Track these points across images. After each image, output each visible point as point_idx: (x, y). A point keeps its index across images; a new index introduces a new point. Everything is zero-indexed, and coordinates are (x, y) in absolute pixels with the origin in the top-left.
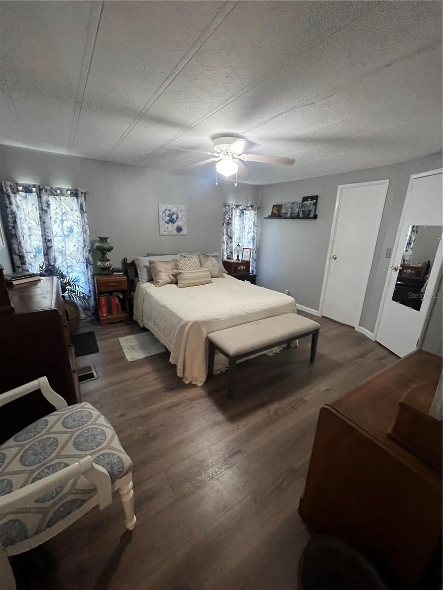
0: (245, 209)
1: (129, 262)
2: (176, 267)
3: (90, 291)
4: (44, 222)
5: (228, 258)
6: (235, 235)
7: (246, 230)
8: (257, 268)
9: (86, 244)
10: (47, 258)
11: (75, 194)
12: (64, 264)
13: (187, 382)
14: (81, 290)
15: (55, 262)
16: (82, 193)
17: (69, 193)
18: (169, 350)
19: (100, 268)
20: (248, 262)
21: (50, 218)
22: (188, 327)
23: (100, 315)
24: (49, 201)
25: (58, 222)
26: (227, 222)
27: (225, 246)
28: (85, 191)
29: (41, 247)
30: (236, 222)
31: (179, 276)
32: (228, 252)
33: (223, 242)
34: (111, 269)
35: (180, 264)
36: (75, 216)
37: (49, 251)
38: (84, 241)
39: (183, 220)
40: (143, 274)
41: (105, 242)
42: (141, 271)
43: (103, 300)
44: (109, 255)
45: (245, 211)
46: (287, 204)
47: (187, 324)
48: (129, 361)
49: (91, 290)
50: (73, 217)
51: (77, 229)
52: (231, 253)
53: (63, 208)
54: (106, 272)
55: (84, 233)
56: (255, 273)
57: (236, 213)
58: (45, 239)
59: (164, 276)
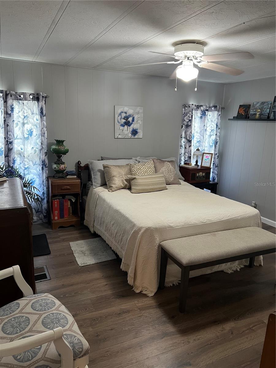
0: (207, 110)
1: (82, 165)
2: (130, 172)
3: (43, 193)
4: (8, 125)
5: (185, 164)
6: (195, 138)
7: (208, 133)
8: (219, 175)
9: (43, 146)
10: (7, 160)
11: (37, 98)
12: (22, 165)
13: (138, 291)
14: (36, 191)
15: (14, 163)
16: (43, 97)
17: (31, 97)
18: (120, 256)
19: (55, 171)
20: (209, 169)
21: (13, 121)
22: (141, 233)
23: (52, 218)
24: (13, 105)
25: (20, 125)
26: (186, 124)
27: (182, 151)
28: (45, 95)
29: (3, 149)
30: (196, 124)
31: (133, 181)
32: (186, 157)
33: (181, 146)
34: (65, 172)
35: (134, 169)
36: (35, 119)
37: (10, 153)
38: (42, 144)
39: (139, 123)
40: (97, 178)
41: (61, 145)
42: (95, 175)
43: (56, 203)
44: (64, 158)
45: (206, 112)
46: (256, 104)
47: (140, 229)
48: (80, 265)
49: (45, 192)
50: (33, 120)
51: (36, 132)
52: (190, 157)
53: (25, 112)
54: (61, 175)
55: (42, 136)
56: (216, 181)
57: (197, 115)
58: (7, 141)
59: (118, 181)
